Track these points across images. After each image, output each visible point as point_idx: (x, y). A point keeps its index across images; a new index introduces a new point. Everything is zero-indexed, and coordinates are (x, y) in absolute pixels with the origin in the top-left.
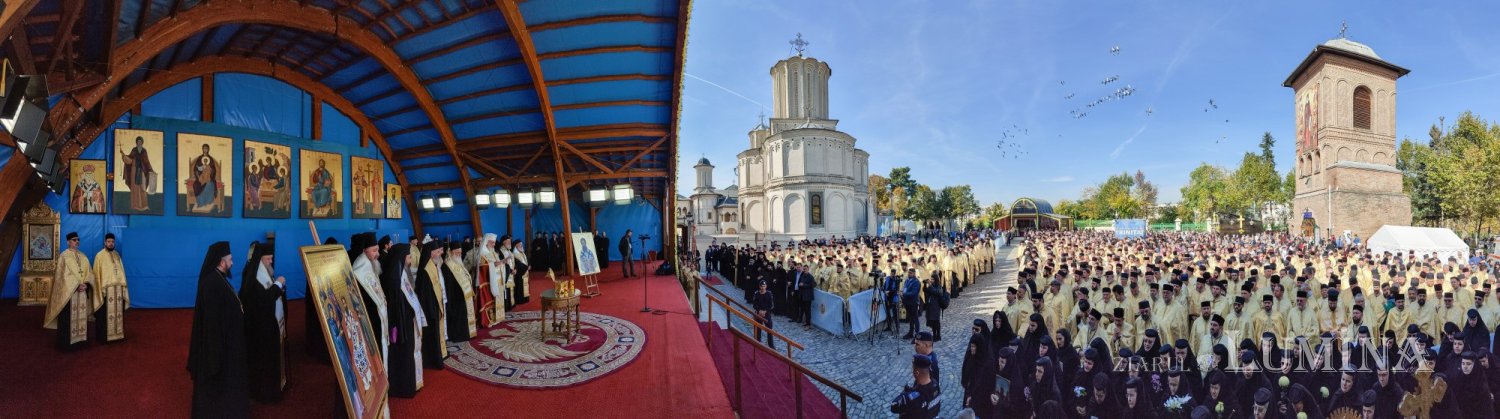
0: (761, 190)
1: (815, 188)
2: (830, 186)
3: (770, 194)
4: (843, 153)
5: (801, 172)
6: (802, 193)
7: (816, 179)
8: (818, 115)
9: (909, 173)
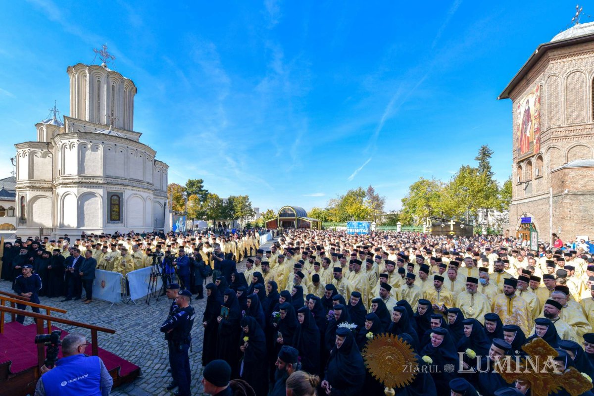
0: (50, 185)
1: (114, 189)
2: (130, 188)
3: (60, 191)
4: (144, 162)
5: (100, 173)
6: (100, 192)
7: (116, 181)
8: (122, 126)
9: (202, 185)
